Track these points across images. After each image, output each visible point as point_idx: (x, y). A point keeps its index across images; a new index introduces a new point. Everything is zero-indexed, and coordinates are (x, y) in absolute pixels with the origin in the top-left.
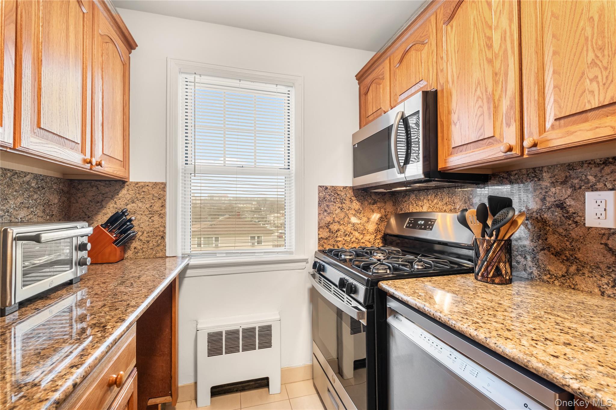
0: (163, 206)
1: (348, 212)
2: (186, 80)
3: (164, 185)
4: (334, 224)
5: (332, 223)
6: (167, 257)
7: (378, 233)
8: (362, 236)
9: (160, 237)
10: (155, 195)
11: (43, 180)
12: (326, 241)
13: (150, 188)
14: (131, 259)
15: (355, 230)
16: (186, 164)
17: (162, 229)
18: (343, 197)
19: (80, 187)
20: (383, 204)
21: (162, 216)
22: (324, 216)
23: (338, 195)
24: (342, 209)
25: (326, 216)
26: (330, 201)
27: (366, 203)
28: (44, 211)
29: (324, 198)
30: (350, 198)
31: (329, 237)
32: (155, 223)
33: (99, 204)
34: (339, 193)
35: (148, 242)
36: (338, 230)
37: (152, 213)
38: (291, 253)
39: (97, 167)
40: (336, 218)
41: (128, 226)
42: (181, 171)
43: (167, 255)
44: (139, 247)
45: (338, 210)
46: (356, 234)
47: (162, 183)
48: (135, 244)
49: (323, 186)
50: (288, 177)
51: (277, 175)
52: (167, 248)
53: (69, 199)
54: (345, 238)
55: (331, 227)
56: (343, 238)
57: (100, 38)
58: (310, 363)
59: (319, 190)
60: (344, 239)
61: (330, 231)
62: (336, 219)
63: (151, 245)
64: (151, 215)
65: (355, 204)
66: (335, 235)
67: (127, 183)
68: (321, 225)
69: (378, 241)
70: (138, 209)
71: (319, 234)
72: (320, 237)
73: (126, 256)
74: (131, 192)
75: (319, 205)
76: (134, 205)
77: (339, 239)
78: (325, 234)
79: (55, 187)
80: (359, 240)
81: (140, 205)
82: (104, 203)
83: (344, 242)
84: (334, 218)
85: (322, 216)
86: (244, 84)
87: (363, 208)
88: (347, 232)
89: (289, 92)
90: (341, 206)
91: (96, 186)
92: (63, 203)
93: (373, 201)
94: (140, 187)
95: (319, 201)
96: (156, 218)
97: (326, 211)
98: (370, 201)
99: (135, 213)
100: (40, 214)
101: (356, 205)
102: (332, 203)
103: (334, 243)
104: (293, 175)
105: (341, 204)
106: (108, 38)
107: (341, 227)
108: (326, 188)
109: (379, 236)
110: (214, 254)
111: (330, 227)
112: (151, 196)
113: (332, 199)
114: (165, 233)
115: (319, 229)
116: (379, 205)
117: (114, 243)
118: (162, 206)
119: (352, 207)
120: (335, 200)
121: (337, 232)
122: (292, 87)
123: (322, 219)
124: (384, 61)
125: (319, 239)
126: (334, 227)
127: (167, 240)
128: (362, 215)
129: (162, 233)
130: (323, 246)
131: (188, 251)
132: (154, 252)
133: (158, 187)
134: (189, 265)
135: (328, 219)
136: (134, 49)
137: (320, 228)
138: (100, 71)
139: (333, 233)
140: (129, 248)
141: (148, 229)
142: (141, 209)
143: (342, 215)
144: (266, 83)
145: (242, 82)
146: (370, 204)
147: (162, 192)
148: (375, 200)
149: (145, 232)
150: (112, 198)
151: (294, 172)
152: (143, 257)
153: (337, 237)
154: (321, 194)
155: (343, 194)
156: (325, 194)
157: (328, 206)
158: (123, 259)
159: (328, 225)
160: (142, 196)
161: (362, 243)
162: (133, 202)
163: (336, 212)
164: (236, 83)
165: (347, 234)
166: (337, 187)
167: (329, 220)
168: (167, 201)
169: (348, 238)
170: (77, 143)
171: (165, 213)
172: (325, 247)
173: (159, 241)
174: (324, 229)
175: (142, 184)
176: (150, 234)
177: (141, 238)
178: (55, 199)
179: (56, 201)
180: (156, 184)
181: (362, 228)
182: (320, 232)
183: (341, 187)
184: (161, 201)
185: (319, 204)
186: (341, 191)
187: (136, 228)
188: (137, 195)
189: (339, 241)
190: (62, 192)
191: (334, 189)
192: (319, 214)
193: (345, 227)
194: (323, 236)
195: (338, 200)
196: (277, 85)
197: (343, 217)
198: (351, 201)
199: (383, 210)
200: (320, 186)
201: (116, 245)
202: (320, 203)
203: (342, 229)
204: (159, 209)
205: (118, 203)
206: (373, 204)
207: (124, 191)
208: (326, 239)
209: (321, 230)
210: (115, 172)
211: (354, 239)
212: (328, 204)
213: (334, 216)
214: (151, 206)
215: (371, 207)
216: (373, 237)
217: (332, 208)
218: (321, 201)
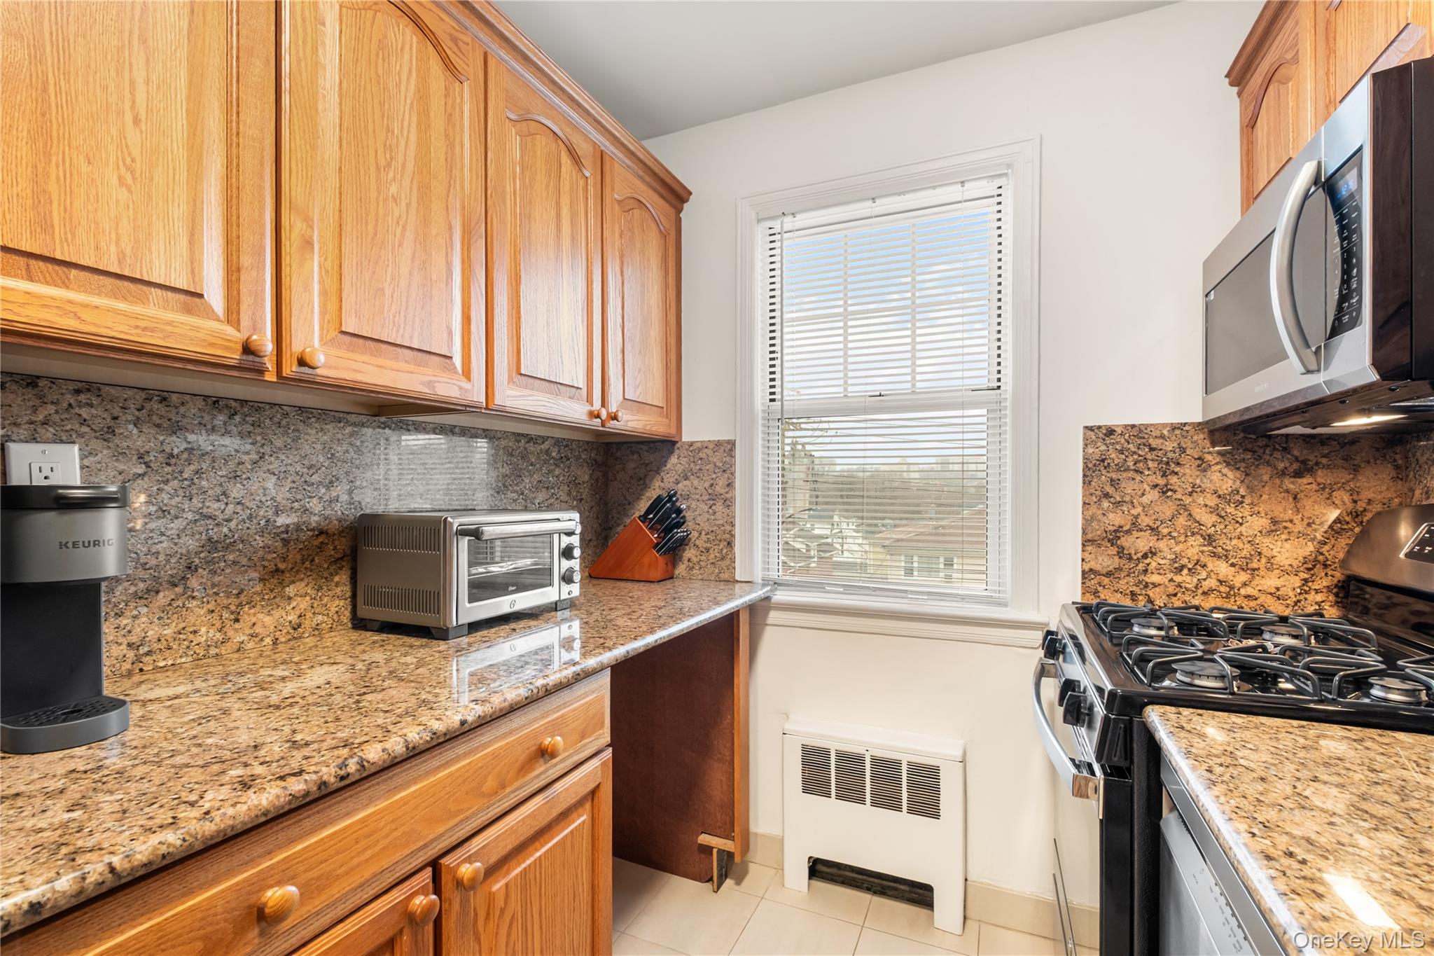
0: (730, 485)
1: (1188, 500)
2: (772, 231)
3: (732, 444)
4: (1135, 534)
5: (1128, 532)
6: (738, 581)
7: (1319, 569)
8: (1244, 577)
9: (726, 543)
10: (718, 464)
11: (567, 446)
12: (1106, 581)
13: (709, 452)
14: (684, 578)
15: (1215, 555)
16: (772, 400)
17: (728, 528)
18: (1170, 455)
19: (618, 454)
20: (1344, 476)
21: (728, 503)
22: (1101, 512)
23: (1152, 449)
24: (1165, 491)
25: (1108, 510)
26: (1122, 468)
27: (1265, 473)
28: (569, 494)
29: (1103, 461)
30: (1199, 458)
31: (1119, 569)
32: (719, 515)
33: (641, 482)
34: (1154, 443)
35: (708, 550)
36: (1152, 553)
37: (713, 498)
38: (1002, 603)
39: (612, 422)
40: (1142, 517)
41: (674, 519)
42: (761, 415)
43: (737, 578)
44: (695, 560)
45: (1153, 495)
46: (1223, 569)
47: (729, 442)
48: (689, 553)
49: (1099, 427)
50: (996, 410)
51: (963, 406)
52: (737, 565)
53: (605, 474)
54: (1178, 579)
55: (1125, 541)
56: (1170, 576)
57: (616, 206)
59: (1085, 439)
60: (1172, 580)
61: (1121, 552)
62: (1145, 521)
63: (713, 556)
64: (712, 502)
65: (1216, 477)
66: (1141, 567)
67: (678, 445)
68: (1090, 536)
69: (1319, 598)
70: (693, 490)
71: (1083, 560)
72: (1087, 569)
73: (677, 572)
74: (684, 461)
75: (1087, 479)
76: (687, 482)
77: (1155, 578)
78: (1105, 560)
79: (584, 457)
80: (1232, 588)
81: (696, 482)
82: (647, 481)
83: (1171, 590)
84: (1136, 517)
85: (1093, 509)
86: (884, 205)
87: (1251, 489)
88: (1184, 561)
89: (999, 191)
90: (1162, 482)
91: (638, 453)
92: (597, 480)
93: (1295, 466)
94: (696, 449)
95: (1086, 467)
96: (719, 507)
97: (1107, 496)
98: (1281, 465)
99: (688, 497)
100: (564, 498)
101: (1223, 479)
102: (1131, 474)
103: (1134, 588)
104: (1008, 404)
105: (1164, 475)
106: (633, 201)
107: (1162, 545)
108: (1110, 432)
109: (1322, 582)
110: (819, 587)
111: (1121, 542)
112: (710, 467)
113: (1131, 464)
114: (733, 536)
115: (1083, 545)
116: (1322, 476)
117: (654, 548)
118: (728, 485)
119: (1207, 485)
120: (1141, 465)
121: (1145, 556)
122: (1006, 175)
123: (1093, 518)
125: (1084, 572)
126: (1139, 542)
127: (737, 549)
128: (1245, 511)
129: (728, 536)
130: (1096, 593)
131: (773, 575)
132: (717, 571)
133: (722, 449)
134: (773, 600)
135: (1116, 519)
136: (687, 201)
137: (1086, 542)
138: (618, 261)
139: (1130, 559)
140: (681, 559)
141: (707, 527)
142: (697, 491)
143: (1167, 509)
144: (934, 188)
145: (878, 201)
146: (1282, 474)
147: (728, 459)
148: (1304, 462)
149: (703, 533)
150: (658, 471)
151: (1009, 396)
152: (700, 577)
153: (1146, 571)
154: (1090, 450)
155: (1169, 446)
156: (1104, 448)
157: (1116, 483)
158: (672, 578)
159: (1113, 537)
160: (698, 467)
161: (1247, 597)
162: (686, 478)
163: (1145, 500)
164: (864, 208)
165: (1183, 567)
166: (1147, 426)
167: (1117, 523)
168: (737, 474)
169: (1188, 579)
170: (578, 388)
171: (733, 498)
172: (1102, 596)
173: (725, 551)
174: (1099, 546)
175: (699, 445)
176: (711, 537)
177: (697, 542)
178: (584, 475)
179: (586, 478)
180: (718, 444)
181: (1247, 550)
182: (1086, 554)
183: (1165, 425)
184: (726, 475)
185: (1085, 476)
186: (1162, 437)
187: (690, 525)
188: (692, 465)
189: (1155, 585)
190: (595, 465)
191: (1138, 432)
192: (1086, 504)
193: (1177, 543)
194: (1098, 567)
195: (1150, 464)
196: (962, 182)
197: (1168, 514)
198: (1202, 465)
199: (1342, 496)
200: (1090, 429)
201: (658, 551)
202: (1088, 473)
203: (1166, 549)
204: (723, 491)
205: (665, 480)
206: (1298, 474)
207: (673, 460)
208: (1108, 574)
209: (1089, 548)
210: (648, 428)
211: (1211, 583)
212: (1114, 476)
213: (1134, 512)
214: (712, 485)
215: (1289, 484)
216: (1297, 582)
217: (1129, 488)
218: (1091, 470)
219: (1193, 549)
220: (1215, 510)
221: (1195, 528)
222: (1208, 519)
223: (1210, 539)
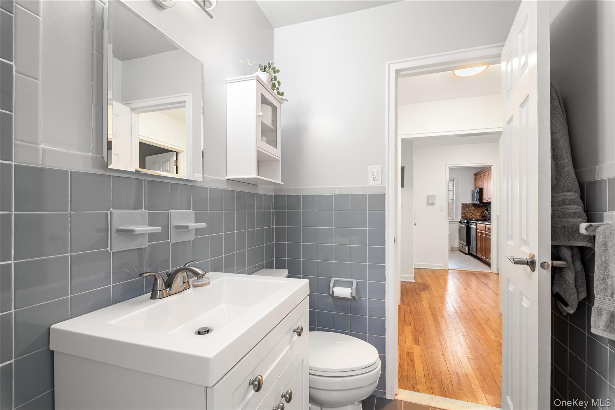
1: (471, 210)
20: (482, 208)
23: (467, 206)
24: (468, 209)
26: (465, 207)
27: (477, 208)
36: (468, 215)
38: (454, 220)
45: (468, 210)
46: (473, 216)
58: (458, 247)
61: (465, 215)
78: (463, 215)
97: (464, 210)
101: (473, 208)
108: (464, 204)
123: (462, 212)
124: (477, 175)
126: (466, 214)
130: (463, 218)
137: (462, 214)
146: (478, 208)
151: (455, 200)
155: (469, 205)
157: (464, 208)
159: (464, 213)
191: (466, 204)
192: (462, 210)
198: (472, 207)
199: (482, 210)
200: (462, 204)
213: (466, 211)
215: (478, 209)
216: (479, 217)
217: (466, 209)
218: (462, 207)
219: (471, 214)
220: (473, 211)
221: (471, 213)
222: (472, 212)
223: (472, 213)
